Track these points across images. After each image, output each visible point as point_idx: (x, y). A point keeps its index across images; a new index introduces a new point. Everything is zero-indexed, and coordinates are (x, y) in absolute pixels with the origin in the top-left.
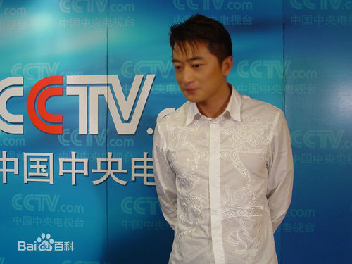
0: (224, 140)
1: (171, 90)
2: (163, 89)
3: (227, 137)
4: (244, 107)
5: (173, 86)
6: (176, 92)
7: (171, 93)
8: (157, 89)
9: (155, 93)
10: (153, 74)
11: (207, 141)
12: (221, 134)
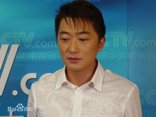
0: (85, 104)
1: (33, 58)
2: (26, 57)
3: (88, 102)
4: (106, 79)
5: (34, 54)
6: (37, 60)
7: (33, 60)
8: (20, 57)
9: (19, 60)
10: (18, 44)
11: (71, 104)
12: (83, 99)
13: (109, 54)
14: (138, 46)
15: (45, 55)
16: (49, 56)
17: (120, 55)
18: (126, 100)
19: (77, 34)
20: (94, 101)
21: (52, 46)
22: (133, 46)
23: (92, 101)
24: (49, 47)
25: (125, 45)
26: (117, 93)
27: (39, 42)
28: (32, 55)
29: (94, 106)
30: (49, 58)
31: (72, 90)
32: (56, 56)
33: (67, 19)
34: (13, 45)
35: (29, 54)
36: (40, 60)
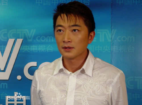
1: (34, 50)
3: (81, 86)
5: (35, 47)
6: (37, 51)
7: (34, 51)
8: (24, 49)
9: (23, 52)
10: (22, 38)
11: (66, 87)
12: (76, 83)
13: (96, 47)
14: (120, 41)
15: (44, 48)
16: (47, 48)
17: (105, 48)
18: (113, 84)
19: (70, 27)
20: (85, 85)
21: (50, 41)
22: (116, 41)
23: (84, 85)
24: (47, 41)
25: (110, 41)
26: (105, 78)
27: (39, 37)
28: (33, 47)
29: (85, 89)
30: (48, 50)
31: (67, 76)
32: (53, 48)
33: (62, 15)
34: (18, 40)
35: (31, 47)
36: (40, 51)
